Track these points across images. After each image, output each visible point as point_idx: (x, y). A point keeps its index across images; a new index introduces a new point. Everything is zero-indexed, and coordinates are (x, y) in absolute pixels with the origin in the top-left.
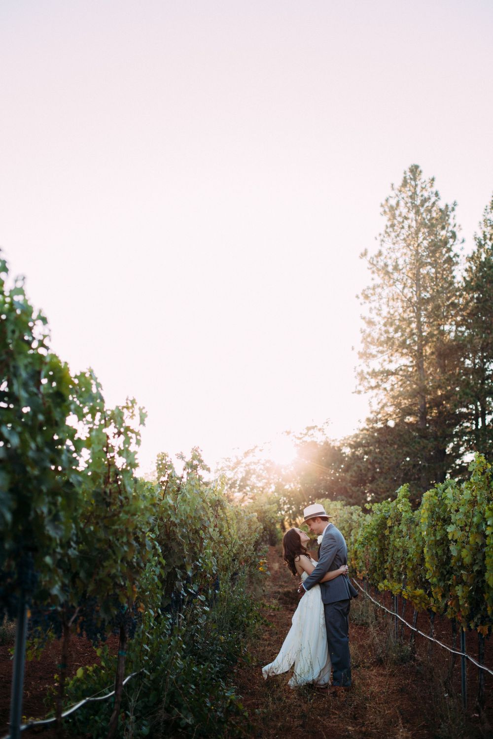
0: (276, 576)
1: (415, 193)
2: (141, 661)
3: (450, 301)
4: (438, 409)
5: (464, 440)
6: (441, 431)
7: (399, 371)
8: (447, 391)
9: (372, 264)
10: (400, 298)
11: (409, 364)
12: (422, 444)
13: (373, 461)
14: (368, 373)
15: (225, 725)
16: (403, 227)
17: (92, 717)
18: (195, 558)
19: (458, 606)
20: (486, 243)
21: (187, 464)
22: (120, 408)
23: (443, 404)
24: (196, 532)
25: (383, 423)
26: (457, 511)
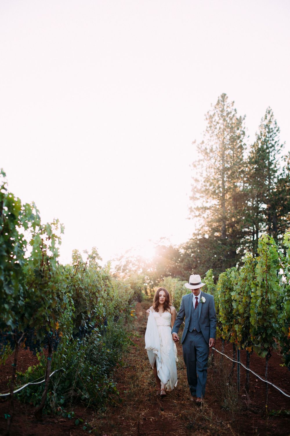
0: (141, 319)
1: (223, 109)
2: (61, 363)
3: (241, 169)
4: (232, 229)
5: (246, 246)
6: (234, 241)
7: (212, 207)
8: (238, 219)
9: (198, 148)
10: (213, 167)
11: (217, 204)
12: (223, 248)
13: (196, 257)
14: (195, 208)
15: (107, 399)
16: (216, 128)
17: (33, 394)
18: (93, 307)
19: (236, 336)
20: (262, 138)
21: (89, 256)
22: (50, 224)
23: (235, 226)
24: (94, 293)
25: (202, 236)
26: (237, 284)
